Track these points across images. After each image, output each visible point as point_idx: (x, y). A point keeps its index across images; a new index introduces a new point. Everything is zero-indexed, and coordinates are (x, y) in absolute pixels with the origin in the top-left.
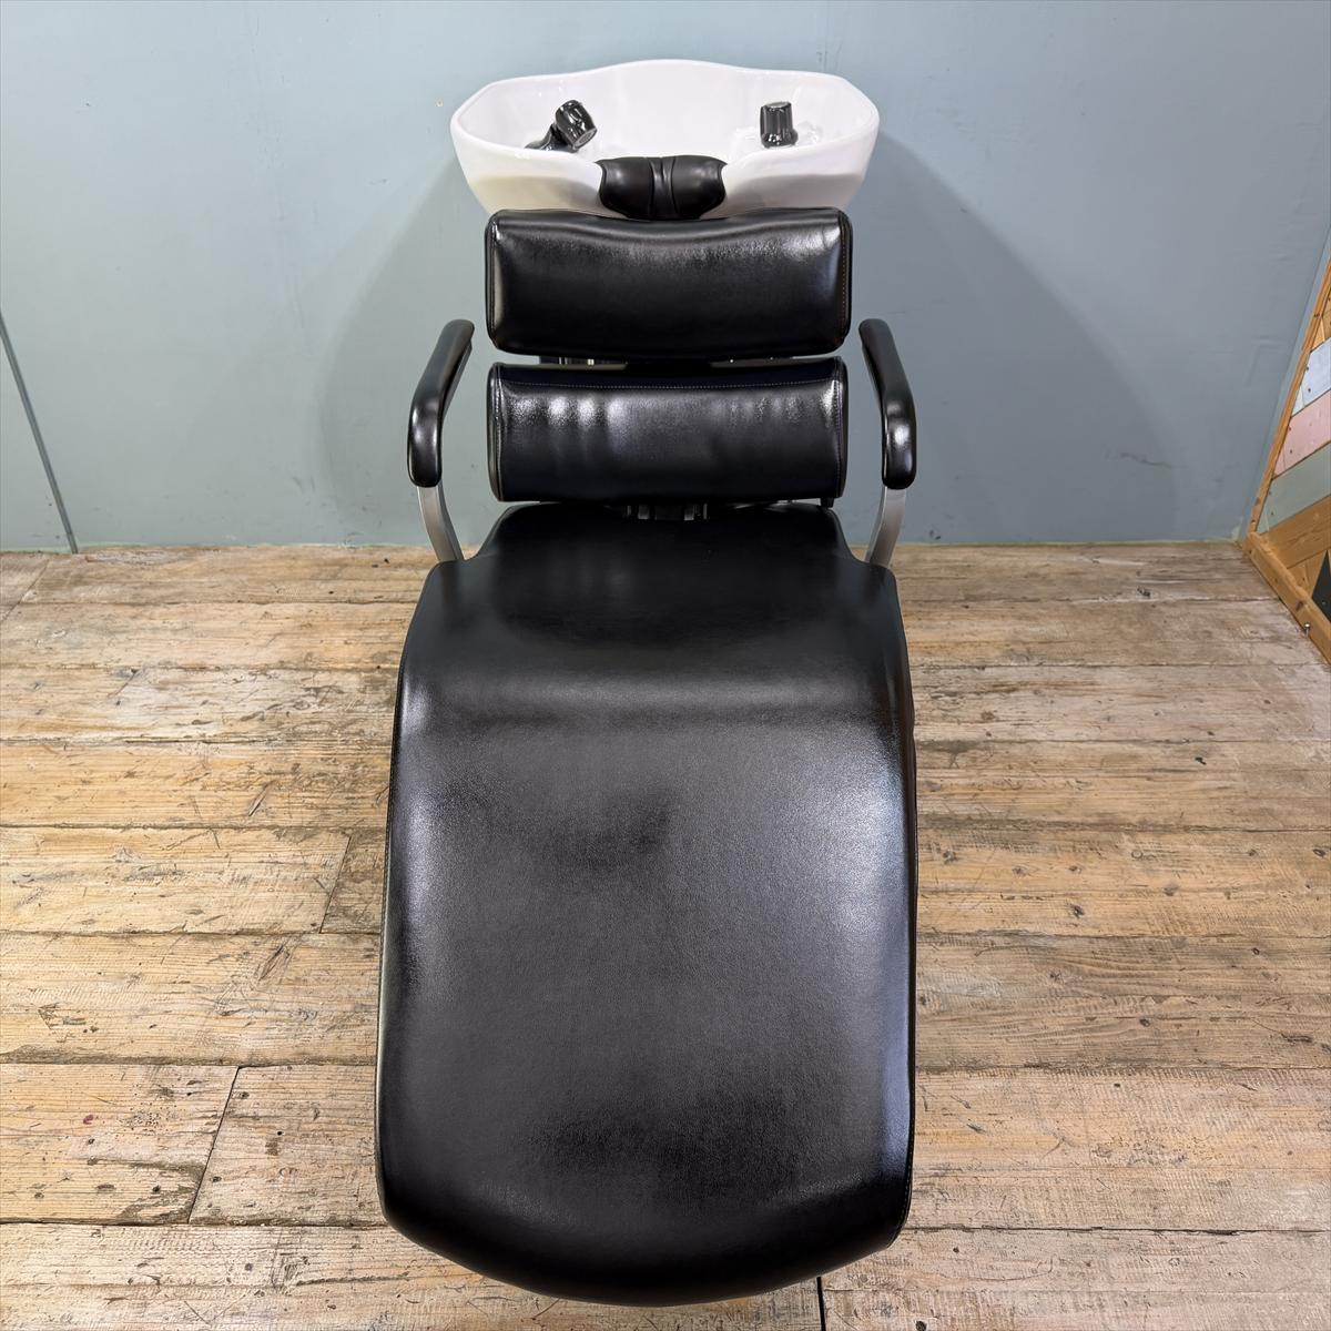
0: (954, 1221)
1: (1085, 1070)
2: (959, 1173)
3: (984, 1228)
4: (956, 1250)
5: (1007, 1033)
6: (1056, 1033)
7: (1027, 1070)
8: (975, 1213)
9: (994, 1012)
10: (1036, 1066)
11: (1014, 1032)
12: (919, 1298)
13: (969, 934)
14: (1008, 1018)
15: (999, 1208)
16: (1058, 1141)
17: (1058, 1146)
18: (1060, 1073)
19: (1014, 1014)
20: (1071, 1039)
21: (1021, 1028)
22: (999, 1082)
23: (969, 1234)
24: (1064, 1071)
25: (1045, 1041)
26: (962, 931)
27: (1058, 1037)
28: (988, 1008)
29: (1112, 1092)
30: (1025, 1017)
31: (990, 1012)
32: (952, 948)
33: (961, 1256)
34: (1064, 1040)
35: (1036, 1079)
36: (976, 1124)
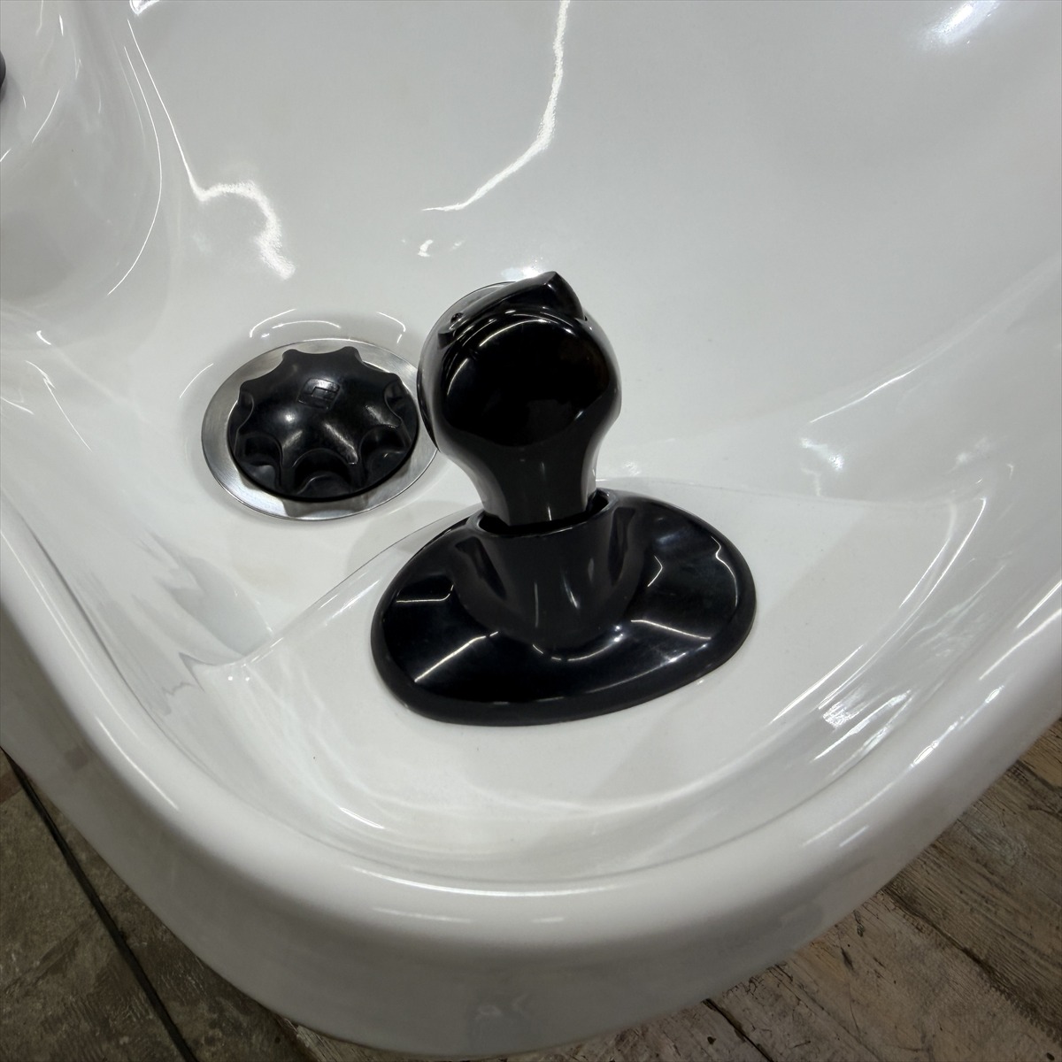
0: (736, 1013)
1: (1030, 1010)
2: (786, 980)
3: (758, 1047)
4: (711, 1041)
5: (981, 905)
6: (1035, 950)
7: (962, 955)
8: (764, 1027)
9: (989, 875)
10: (977, 960)
11: (989, 910)
12: (635, 1045)
13: (1044, 782)
14: (998, 893)
15: (793, 1044)
16: (920, 1046)
17: (916, 1050)
18: (998, 989)
19: (1008, 893)
20: (1047, 969)
21: (1002, 912)
22: (918, 940)
23: (737, 1039)
24: (1003, 992)
25: (1015, 948)
26: (1041, 774)
27: (1034, 956)
28: (985, 866)
29: (1036, 1056)
30: (1017, 906)
31: (984, 871)
32: (1011, 781)
33: (711, 1049)
34: (1038, 963)
35: (962, 973)
36: (853, 955)
